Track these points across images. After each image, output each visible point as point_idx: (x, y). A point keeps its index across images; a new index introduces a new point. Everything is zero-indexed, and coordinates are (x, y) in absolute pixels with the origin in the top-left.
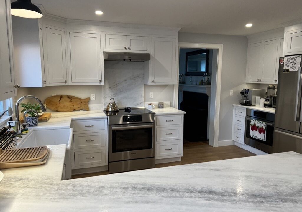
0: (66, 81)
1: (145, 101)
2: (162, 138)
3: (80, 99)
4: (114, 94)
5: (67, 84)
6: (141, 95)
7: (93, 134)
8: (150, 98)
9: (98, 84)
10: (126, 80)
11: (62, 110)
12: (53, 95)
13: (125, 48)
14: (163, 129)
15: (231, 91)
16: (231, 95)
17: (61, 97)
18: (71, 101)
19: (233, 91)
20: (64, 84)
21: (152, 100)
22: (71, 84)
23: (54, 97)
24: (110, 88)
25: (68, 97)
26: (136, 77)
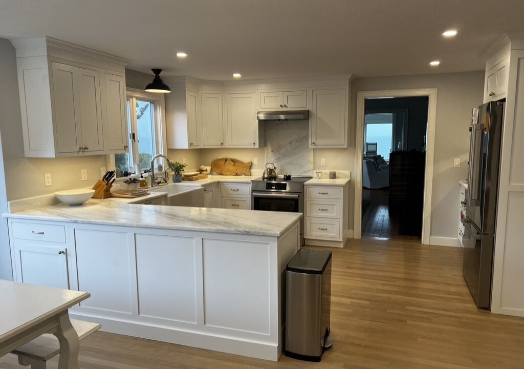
0: (222, 144)
1: (314, 169)
2: (314, 214)
3: (242, 163)
4: (277, 159)
5: (223, 147)
6: (309, 161)
7: (240, 199)
8: (321, 165)
9: (253, 147)
10: (290, 143)
12: (219, 158)
13: (281, 106)
14: (315, 202)
15: (455, 160)
16: (455, 167)
17: (226, 160)
18: (234, 165)
19: (459, 160)
20: (220, 147)
21: (324, 167)
22: (227, 146)
23: (220, 159)
24: (272, 151)
25: (232, 160)
26: (303, 139)
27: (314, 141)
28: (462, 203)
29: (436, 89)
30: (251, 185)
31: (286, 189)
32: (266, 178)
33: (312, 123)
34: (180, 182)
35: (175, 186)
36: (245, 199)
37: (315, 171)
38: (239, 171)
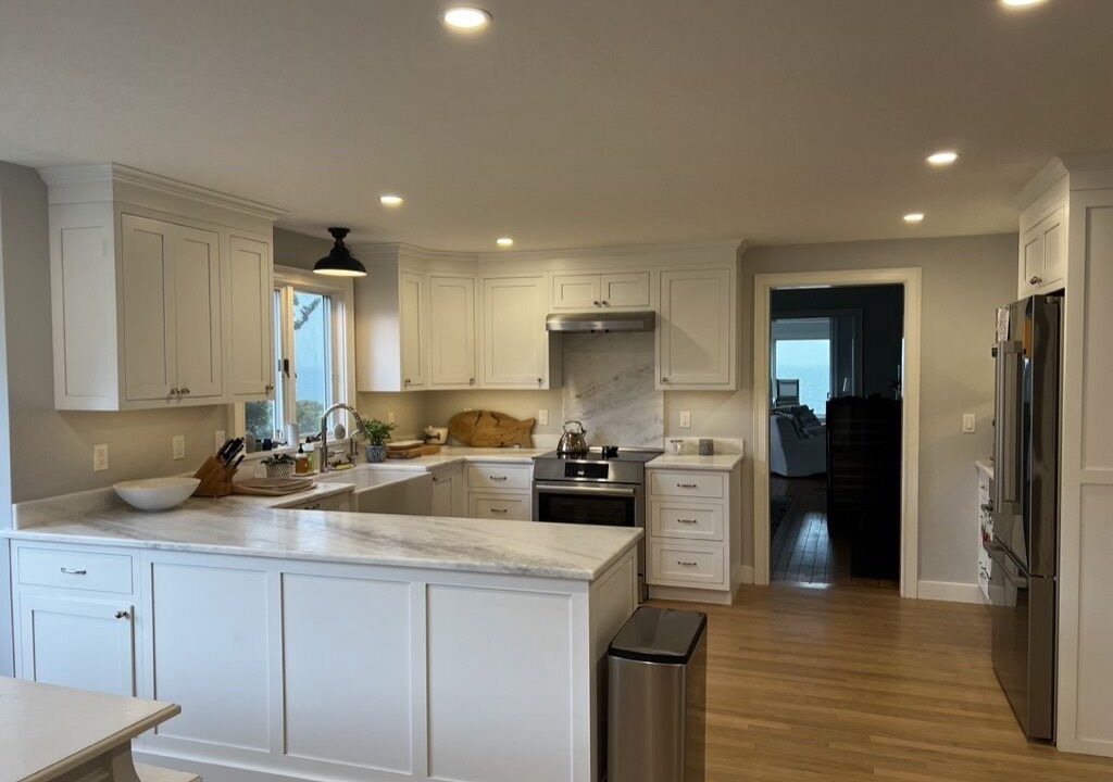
0: (472, 380)
1: (666, 434)
2: (668, 531)
3: (515, 421)
4: (589, 412)
5: (475, 387)
6: (657, 418)
8: (682, 425)
9: (537, 387)
10: (616, 378)
11: (479, 443)
12: (466, 410)
13: (596, 303)
14: (669, 505)
15: (965, 416)
16: (964, 430)
17: (480, 414)
18: (497, 425)
19: (973, 416)
20: (468, 387)
21: (688, 430)
22: (483, 387)
23: (468, 413)
24: (578, 396)
25: (493, 415)
26: (642, 371)
27: (666, 374)
28: (984, 508)
29: (920, 269)
30: (532, 468)
31: (606, 477)
32: (565, 453)
33: (662, 337)
34: (381, 461)
35: (371, 470)
36: (519, 498)
37: (668, 440)
38: (507, 438)
